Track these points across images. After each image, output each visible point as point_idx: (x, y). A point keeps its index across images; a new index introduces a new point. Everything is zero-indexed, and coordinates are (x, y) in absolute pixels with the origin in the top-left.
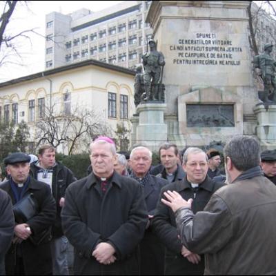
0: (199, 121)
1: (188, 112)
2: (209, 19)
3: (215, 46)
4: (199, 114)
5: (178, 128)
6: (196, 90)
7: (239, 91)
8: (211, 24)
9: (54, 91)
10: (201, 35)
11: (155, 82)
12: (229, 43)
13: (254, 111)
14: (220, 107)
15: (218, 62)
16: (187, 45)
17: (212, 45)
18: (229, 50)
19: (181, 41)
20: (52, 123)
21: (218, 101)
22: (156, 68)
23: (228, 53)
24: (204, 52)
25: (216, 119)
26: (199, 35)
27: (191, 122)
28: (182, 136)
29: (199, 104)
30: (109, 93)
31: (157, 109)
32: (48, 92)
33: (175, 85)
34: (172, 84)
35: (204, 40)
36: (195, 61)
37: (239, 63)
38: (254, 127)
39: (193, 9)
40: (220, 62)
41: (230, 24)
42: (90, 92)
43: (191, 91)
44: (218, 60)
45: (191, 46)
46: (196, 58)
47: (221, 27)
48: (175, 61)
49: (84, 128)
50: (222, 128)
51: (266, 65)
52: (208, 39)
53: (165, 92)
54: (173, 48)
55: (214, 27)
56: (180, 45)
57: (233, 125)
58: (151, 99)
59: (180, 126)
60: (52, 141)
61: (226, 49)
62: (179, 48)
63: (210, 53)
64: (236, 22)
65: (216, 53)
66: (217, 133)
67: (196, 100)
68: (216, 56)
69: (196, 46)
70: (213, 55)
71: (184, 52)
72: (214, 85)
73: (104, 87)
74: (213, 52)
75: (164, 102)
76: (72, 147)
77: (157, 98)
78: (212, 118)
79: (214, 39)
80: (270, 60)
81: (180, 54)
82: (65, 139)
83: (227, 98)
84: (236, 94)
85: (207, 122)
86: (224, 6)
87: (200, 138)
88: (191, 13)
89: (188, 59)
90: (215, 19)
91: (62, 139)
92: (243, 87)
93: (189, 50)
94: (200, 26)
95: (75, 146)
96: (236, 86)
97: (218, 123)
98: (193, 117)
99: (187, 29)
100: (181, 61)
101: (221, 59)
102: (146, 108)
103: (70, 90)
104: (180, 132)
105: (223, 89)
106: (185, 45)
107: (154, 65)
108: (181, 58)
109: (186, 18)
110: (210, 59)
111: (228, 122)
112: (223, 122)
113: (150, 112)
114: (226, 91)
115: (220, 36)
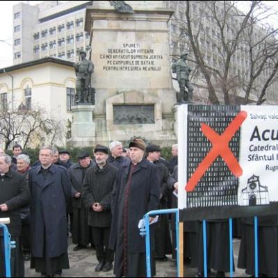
0: (124, 119)
1: (114, 112)
2: (134, 31)
3: (139, 54)
4: (124, 113)
5: (106, 125)
6: (121, 93)
7: (160, 93)
8: (136, 35)
9: (15, 87)
10: (127, 45)
11: (86, 87)
12: (151, 51)
13: (172, 110)
14: (142, 108)
15: (142, 69)
16: (115, 54)
17: (136, 54)
18: (151, 57)
19: (110, 51)
20: (8, 120)
21: (140, 102)
22: (86, 75)
23: (150, 60)
24: (130, 60)
25: (139, 117)
26: (125, 45)
27: (118, 120)
28: (109, 132)
29: (124, 105)
30: (67, 88)
31: (86, 110)
32: (10, 87)
33: (104, 89)
34: (102, 87)
35: (130, 49)
36: (122, 68)
37: (159, 69)
38: (171, 124)
39: (120, 22)
40: (144, 68)
41: (153, 35)
42: (48, 88)
43: (118, 93)
44: (142, 67)
45: (118, 54)
46: (122, 65)
47: (144, 38)
48: (104, 68)
49: (37, 124)
50: (143, 125)
51: (181, 71)
52: (133, 48)
53: (95, 95)
54: (102, 57)
55: (139, 38)
56: (108, 54)
57: (154, 123)
58: (82, 101)
59: (108, 124)
60: (8, 136)
61: (149, 57)
62: (108, 57)
63: (134, 60)
64: (158, 34)
65: (140, 60)
66: (139, 130)
67: (121, 101)
68: (140, 63)
69: (123, 54)
70: (137, 62)
71: (112, 59)
72: (138, 88)
73: (63, 83)
74: (137, 59)
75: (93, 104)
76: (27, 141)
77: (87, 100)
78: (135, 116)
79: (139, 48)
80: (185, 67)
81: (108, 62)
82: (20, 134)
83: (148, 100)
84: (157, 96)
85: (131, 120)
86: (147, 20)
87: (124, 133)
88: (119, 26)
89: (116, 66)
90: (139, 31)
91: (17, 134)
92: (163, 89)
93: (116, 59)
94: (127, 37)
95: (29, 140)
96: (157, 89)
97: (140, 121)
98: (119, 116)
99: (115, 40)
100: (109, 68)
101: (144, 66)
102: (77, 109)
103: (30, 86)
104: (108, 129)
105: (145, 92)
106: (113, 54)
107: (84, 72)
108: (109, 65)
109: (114, 30)
110: (135, 65)
111: (149, 119)
112: (145, 119)
113: (81, 113)
114: (148, 93)
115: (143, 46)
